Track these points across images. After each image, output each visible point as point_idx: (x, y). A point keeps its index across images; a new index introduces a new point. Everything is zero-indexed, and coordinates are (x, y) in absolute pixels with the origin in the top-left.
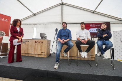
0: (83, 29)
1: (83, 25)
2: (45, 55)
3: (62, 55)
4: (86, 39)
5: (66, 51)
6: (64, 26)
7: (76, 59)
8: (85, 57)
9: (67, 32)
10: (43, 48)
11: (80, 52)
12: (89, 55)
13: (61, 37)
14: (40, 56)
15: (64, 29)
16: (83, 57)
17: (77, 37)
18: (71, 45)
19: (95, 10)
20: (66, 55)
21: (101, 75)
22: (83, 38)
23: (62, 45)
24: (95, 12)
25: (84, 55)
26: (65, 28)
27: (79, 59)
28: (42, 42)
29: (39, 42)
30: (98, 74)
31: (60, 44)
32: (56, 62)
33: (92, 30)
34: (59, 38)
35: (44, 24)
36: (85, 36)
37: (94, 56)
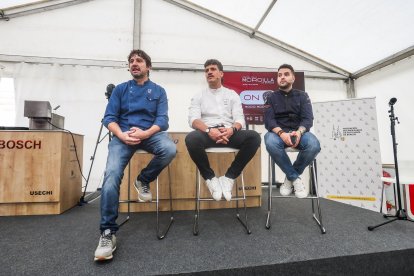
0: (213, 85)
1: (213, 69)
2: (52, 203)
3: (132, 198)
4: (229, 127)
5: (147, 178)
6: (135, 69)
7: (191, 206)
8: (223, 199)
9: (149, 95)
10: (41, 171)
11: (206, 179)
12: (241, 189)
13: (123, 117)
14: (24, 211)
15: (139, 81)
16: (217, 196)
17: (193, 119)
18: (166, 150)
19: (258, 26)
20: (148, 196)
21: (284, 264)
22: (218, 122)
23: (126, 152)
24: (256, 34)
25: (221, 188)
26: (141, 76)
27: (202, 206)
28: (37, 145)
29: (19, 145)
30: (273, 263)
31: (118, 148)
32: (103, 230)
33: (248, 98)
34: (113, 120)
35: (52, 64)
36: (225, 115)
37: (258, 192)
